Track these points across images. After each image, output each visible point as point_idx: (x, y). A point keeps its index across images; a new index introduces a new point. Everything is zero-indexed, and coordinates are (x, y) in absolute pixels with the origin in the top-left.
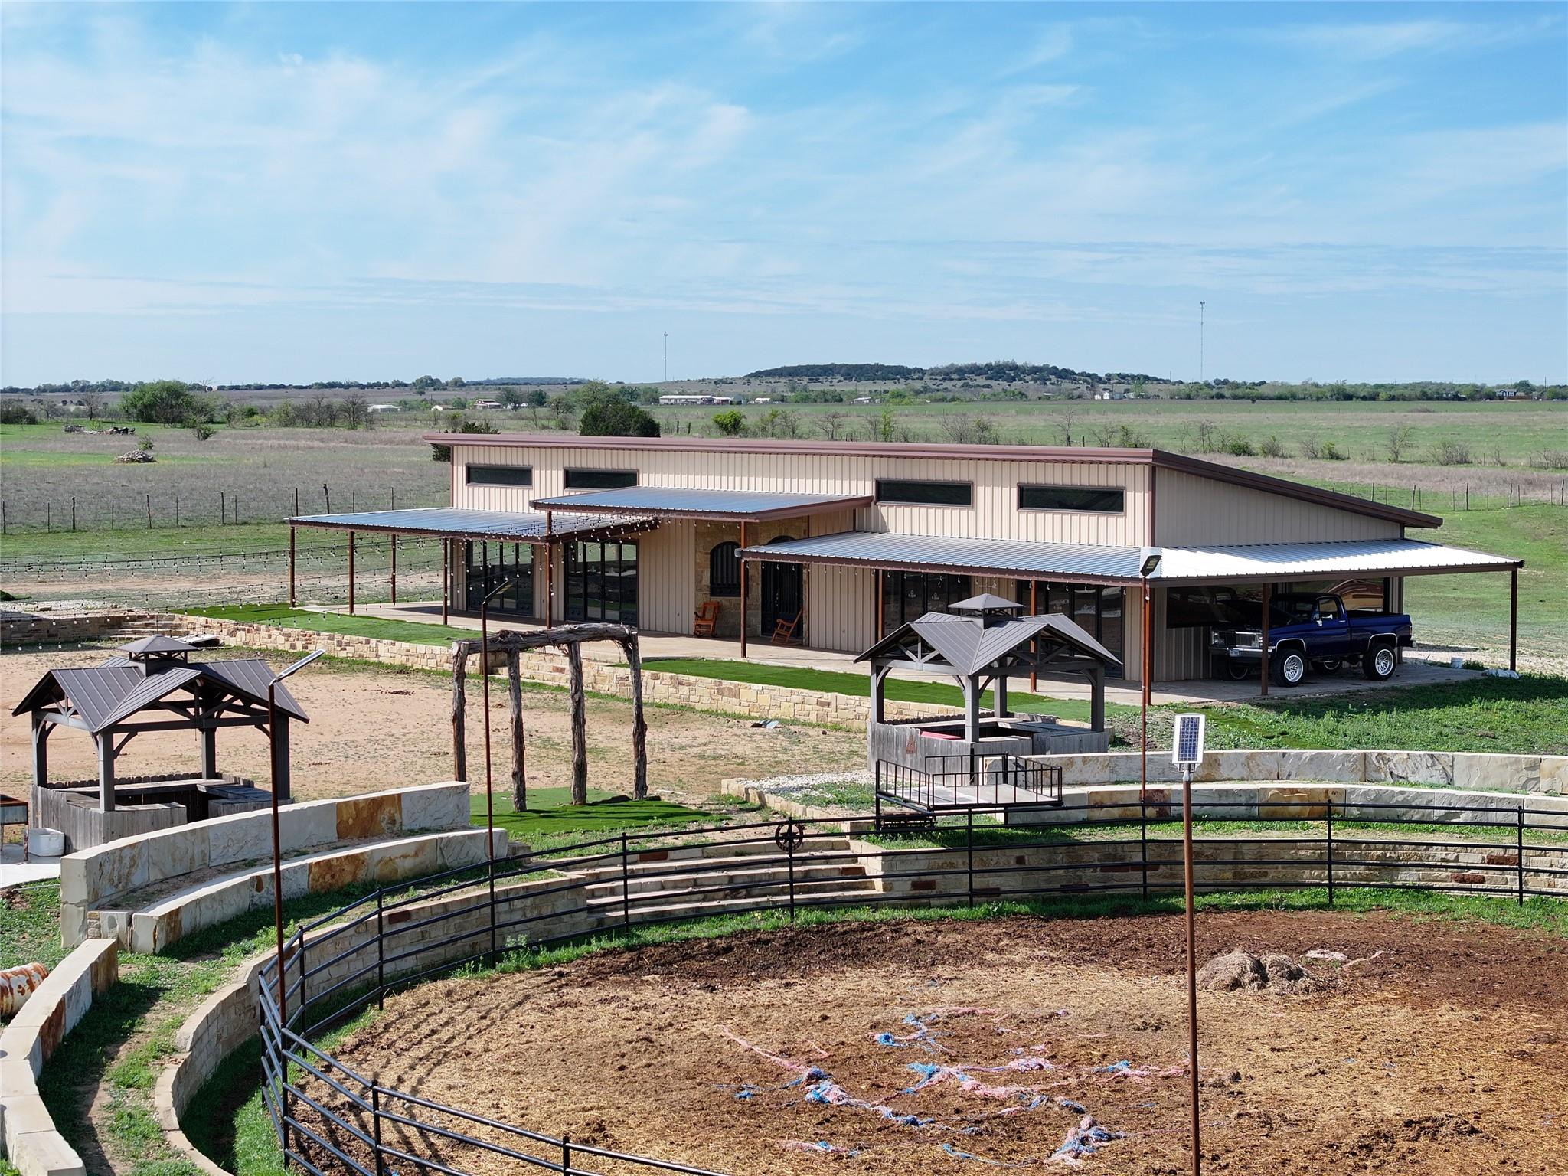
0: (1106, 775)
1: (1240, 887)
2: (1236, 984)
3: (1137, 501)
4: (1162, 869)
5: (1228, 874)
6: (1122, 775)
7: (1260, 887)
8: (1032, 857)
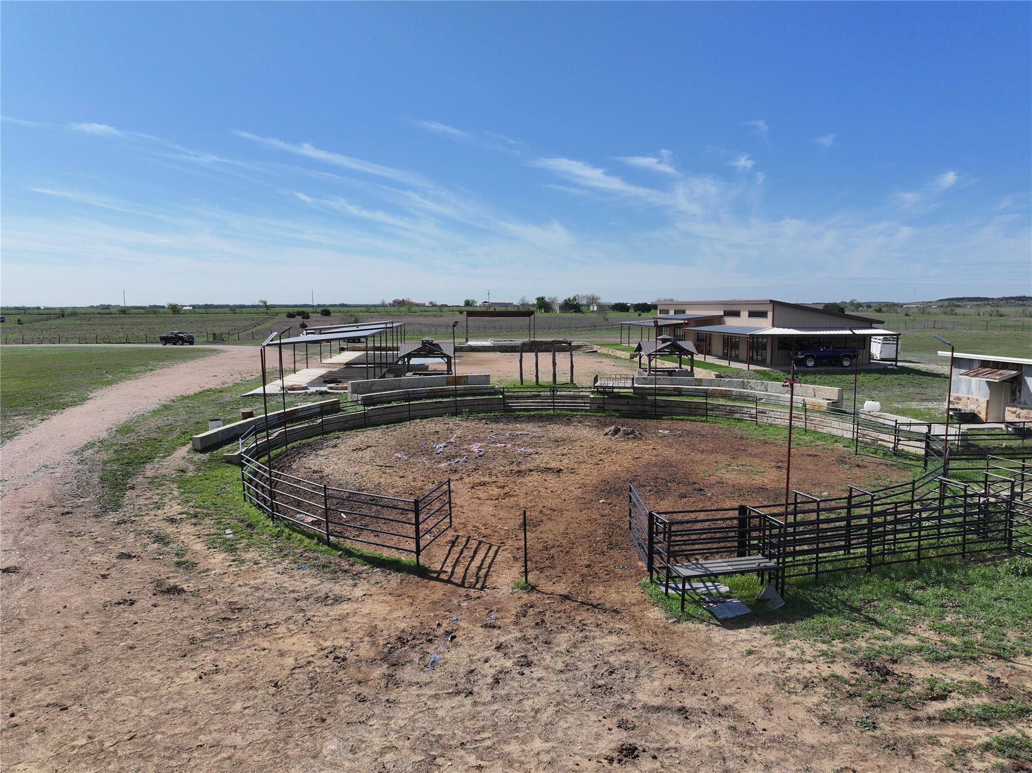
0: (670, 383)
1: (691, 415)
2: (607, 434)
3: (770, 314)
4: (668, 408)
5: (687, 411)
6: (675, 383)
7: (696, 415)
8: (631, 402)
